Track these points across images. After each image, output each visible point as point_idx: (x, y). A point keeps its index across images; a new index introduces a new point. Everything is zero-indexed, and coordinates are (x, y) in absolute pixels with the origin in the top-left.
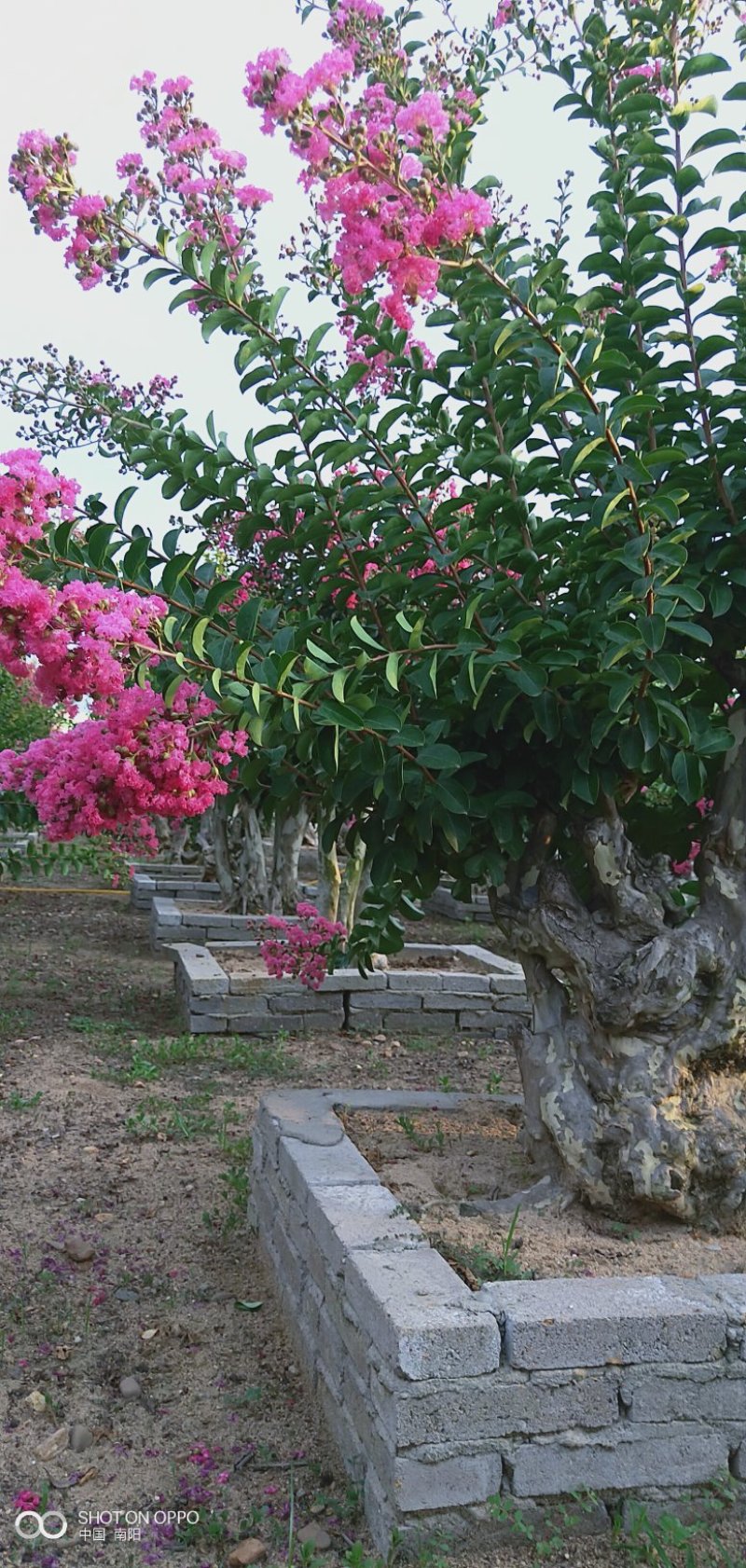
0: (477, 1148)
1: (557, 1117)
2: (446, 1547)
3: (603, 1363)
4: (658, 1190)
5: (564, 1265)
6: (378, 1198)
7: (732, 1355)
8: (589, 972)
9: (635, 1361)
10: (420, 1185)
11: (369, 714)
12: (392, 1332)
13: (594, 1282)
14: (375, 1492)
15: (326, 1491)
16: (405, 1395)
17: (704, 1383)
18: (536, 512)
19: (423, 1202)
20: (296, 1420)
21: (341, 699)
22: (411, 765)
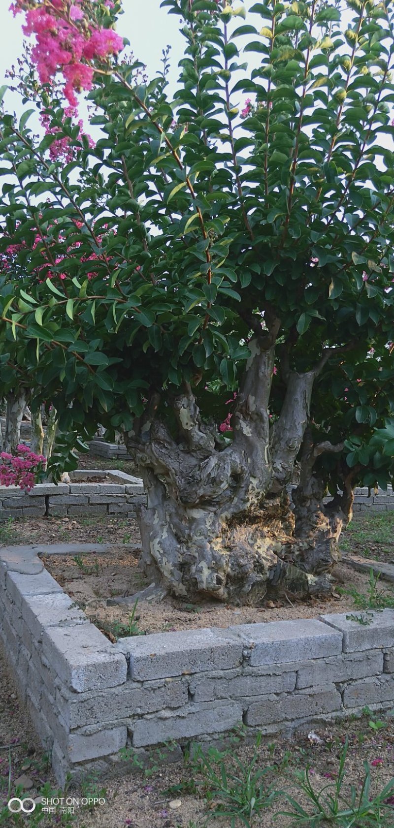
0: (117, 571)
1: (159, 551)
2: (96, 779)
3: (181, 674)
4: (210, 586)
5: (162, 627)
6: (62, 600)
7: (245, 664)
8: (176, 475)
9: (197, 671)
10: (85, 592)
11: (57, 333)
12: (67, 667)
13: (177, 633)
14: (58, 755)
15: (31, 758)
16: (75, 701)
17: (231, 680)
18: (151, 233)
19: (87, 601)
20: (14, 722)
21: (40, 323)
22: (81, 363)
